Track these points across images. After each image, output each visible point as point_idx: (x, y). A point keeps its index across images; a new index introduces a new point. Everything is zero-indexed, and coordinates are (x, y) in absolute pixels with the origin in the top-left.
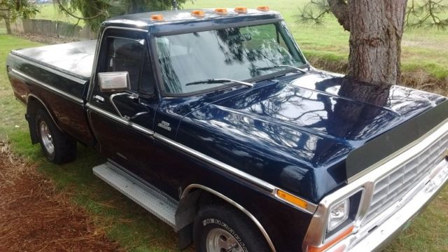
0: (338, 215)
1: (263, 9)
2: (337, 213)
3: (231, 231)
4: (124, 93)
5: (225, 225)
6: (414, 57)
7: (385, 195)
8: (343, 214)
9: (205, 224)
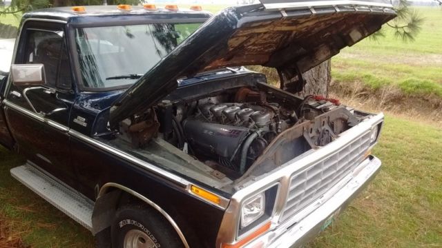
0: (252, 211)
1: (196, 8)
2: (252, 209)
3: (147, 231)
4: (40, 87)
5: (141, 226)
6: (351, 69)
7: (303, 191)
8: (259, 210)
9: (121, 226)
